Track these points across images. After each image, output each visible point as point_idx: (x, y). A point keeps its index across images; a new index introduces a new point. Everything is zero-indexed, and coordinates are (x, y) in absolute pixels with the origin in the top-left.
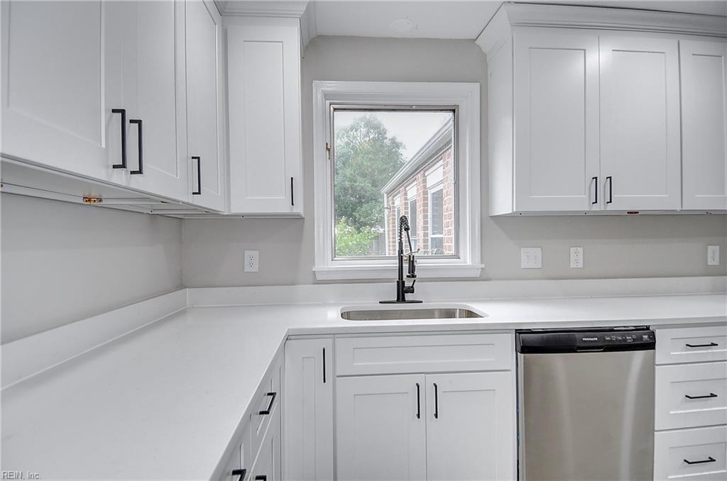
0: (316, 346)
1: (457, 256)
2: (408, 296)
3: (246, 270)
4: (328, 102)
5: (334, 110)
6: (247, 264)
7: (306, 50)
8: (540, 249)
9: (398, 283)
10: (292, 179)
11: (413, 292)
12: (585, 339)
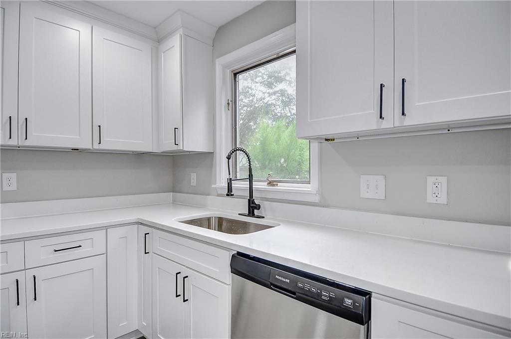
0: (144, 230)
1: (309, 182)
2: (256, 212)
3: (192, 185)
4: (228, 70)
5: (235, 75)
6: (192, 181)
7: (214, 40)
8: (383, 176)
9: (249, 200)
10: (175, 128)
11: (259, 209)
12: (278, 277)
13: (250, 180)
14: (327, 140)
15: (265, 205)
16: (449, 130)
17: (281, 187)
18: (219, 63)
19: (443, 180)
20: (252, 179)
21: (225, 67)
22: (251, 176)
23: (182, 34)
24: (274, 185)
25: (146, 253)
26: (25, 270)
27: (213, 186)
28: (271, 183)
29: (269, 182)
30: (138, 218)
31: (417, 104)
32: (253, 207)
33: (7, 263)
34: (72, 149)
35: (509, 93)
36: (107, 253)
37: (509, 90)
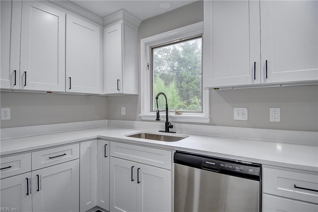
0: (103, 143)
1: (202, 112)
2: (170, 130)
3: (122, 114)
4: (149, 46)
5: (152, 49)
6: (122, 112)
7: (139, 28)
8: (246, 108)
9: (166, 123)
10: (118, 80)
11: (172, 128)
12: (207, 162)
13: (166, 111)
14: (215, 89)
15: (176, 125)
16: (281, 85)
17: (184, 115)
18: (143, 42)
19: (278, 110)
20: (168, 111)
21: (146, 44)
22: (167, 109)
23: (122, 23)
24: (179, 114)
25: (105, 157)
26: (31, 171)
27: (139, 115)
28: (177, 113)
29: (176, 112)
30: (98, 136)
31: (273, 73)
32: (168, 127)
33: (20, 167)
34: (47, 92)
35: (317, 70)
36: (80, 158)
37: (317, 68)
